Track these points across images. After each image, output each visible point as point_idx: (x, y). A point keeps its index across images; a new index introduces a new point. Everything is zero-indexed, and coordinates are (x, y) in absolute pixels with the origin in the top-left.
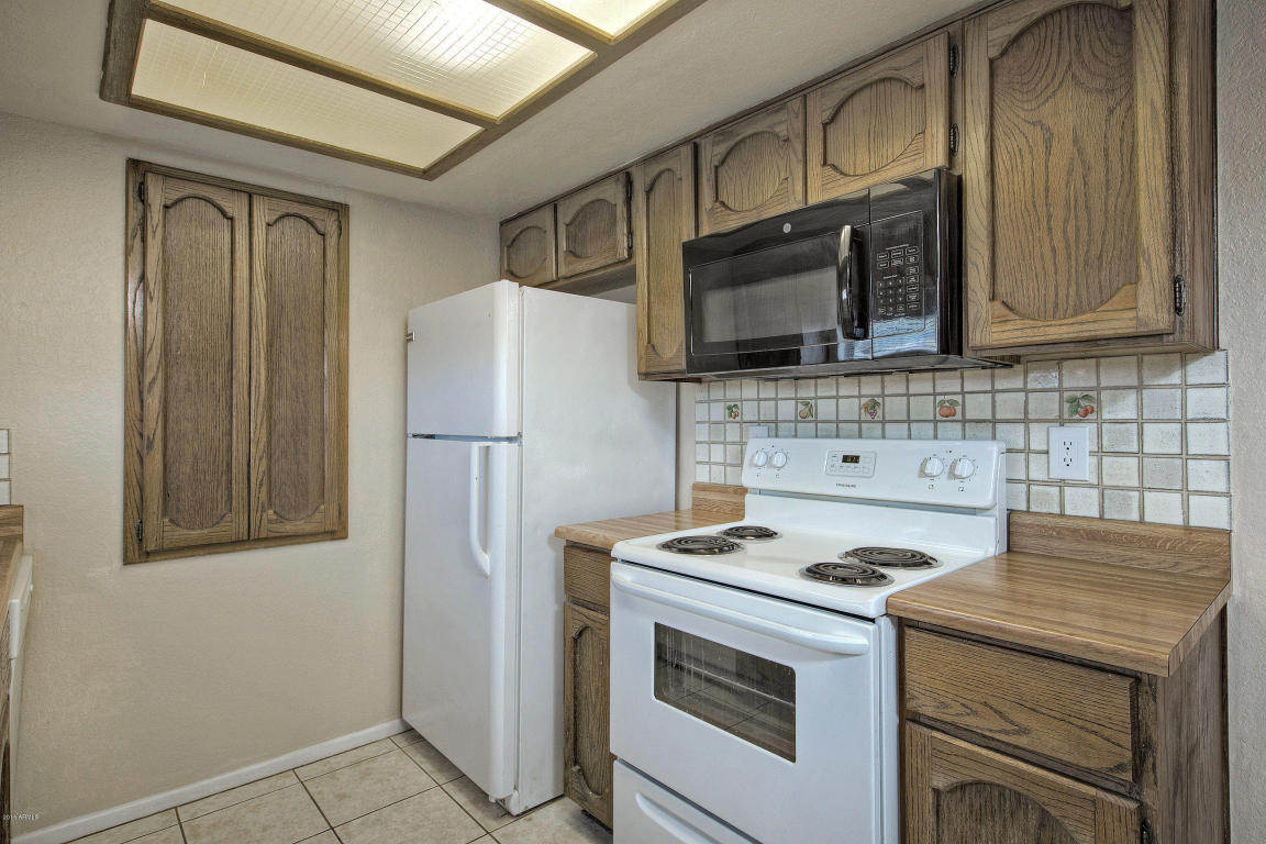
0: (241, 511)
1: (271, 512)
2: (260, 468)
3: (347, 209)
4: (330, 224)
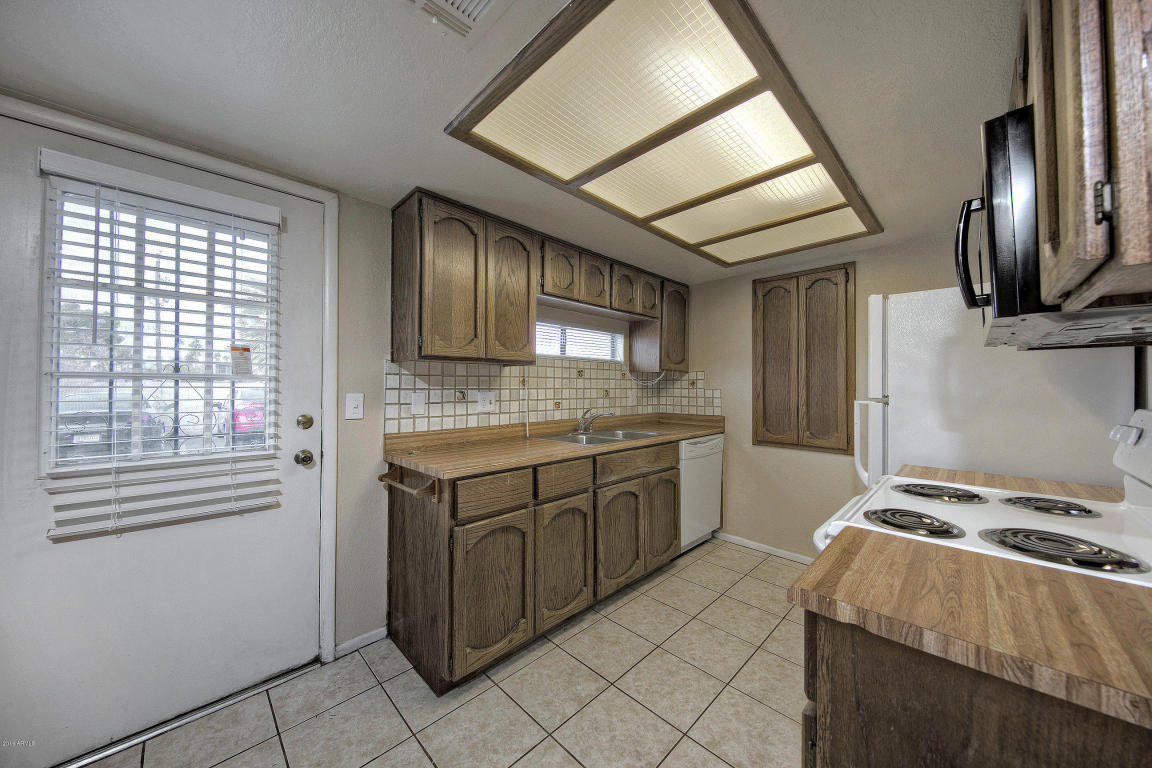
0: (794, 430)
1: (808, 433)
2: (803, 410)
3: (853, 264)
4: (840, 277)
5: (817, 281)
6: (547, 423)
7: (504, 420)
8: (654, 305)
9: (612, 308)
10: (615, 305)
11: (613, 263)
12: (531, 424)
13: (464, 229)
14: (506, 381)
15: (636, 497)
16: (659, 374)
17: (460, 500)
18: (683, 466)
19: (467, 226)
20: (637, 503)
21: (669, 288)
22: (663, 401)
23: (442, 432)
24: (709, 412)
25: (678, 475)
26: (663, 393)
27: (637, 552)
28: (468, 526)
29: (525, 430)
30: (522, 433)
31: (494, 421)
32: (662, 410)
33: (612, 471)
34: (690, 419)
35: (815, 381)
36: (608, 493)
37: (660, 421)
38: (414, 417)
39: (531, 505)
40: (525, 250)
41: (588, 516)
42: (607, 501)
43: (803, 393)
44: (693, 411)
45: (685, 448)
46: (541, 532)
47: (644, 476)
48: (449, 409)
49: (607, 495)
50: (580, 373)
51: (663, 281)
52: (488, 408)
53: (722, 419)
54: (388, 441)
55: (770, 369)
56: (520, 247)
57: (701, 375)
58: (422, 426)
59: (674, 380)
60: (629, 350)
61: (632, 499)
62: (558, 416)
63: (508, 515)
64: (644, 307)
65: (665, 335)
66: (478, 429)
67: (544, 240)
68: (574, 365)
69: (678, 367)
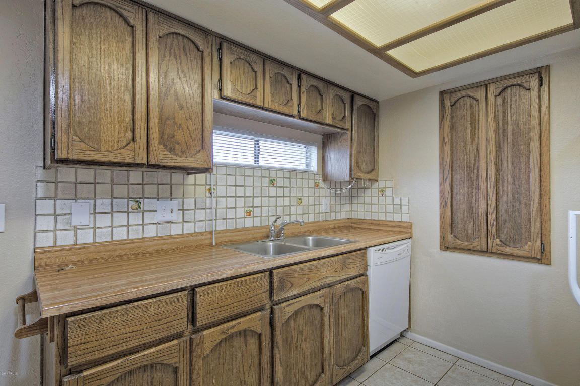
0: (483, 237)
1: (498, 240)
2: (492, 217)
3: (547, 68)
4: (534, 83)
5: (507, 88)
6: (237, 230)
7: (189, 228)
8: (344, 117)
9: (300, 118)
10: (304, 114)
11: (301, 74)
12: (218, 232)
13: (116, 18)
14: (190, 190)
15: (321, 308)
16: (350, 182)
17: (71, 342)
18: (372, 273)
19: (121, 15)
20: (322, 316)
21: (359, 102)
22: (355, 207)
23: (112, 243)
24: (397, 218)
25: (366, 283)
26: (355, 200)
27: (322, 365)
28: (85, 374)
29: (212, 238)
30: (208, 242)
31: (176, 230)
32: (354, 215)
33: (292, 285)
34: (379, 225)
35: (505, 188)
36: (287, 309)
37: (352, 226)
38: (75, 228)
39: (187, 333)
40: (198, 49)
41: (263, 338)
42: (288, 317)
43: (493, 201)
44: (382, 217)
45: (373, 255)
46: (198, 364)
47: (330, 286)
48: (121, 219)
49: (286, 310)
50: (273, 182)
51: (353, 95)
52: (169, 217)
53: (410, 226)
54: (38, 256)
55: (457, 177)
56: (192, 45)
57: (389, 184)
58: (86, 237)
59: (365, 188)
60: (323, 161)
61: (316, 312)
62: (249, 223)
63: (152, 350)
64: (334, 118)
65: (355, 146)
66: (157, 238)
67: (222, 42)
68: (266, 174)
69: (369, 176)
